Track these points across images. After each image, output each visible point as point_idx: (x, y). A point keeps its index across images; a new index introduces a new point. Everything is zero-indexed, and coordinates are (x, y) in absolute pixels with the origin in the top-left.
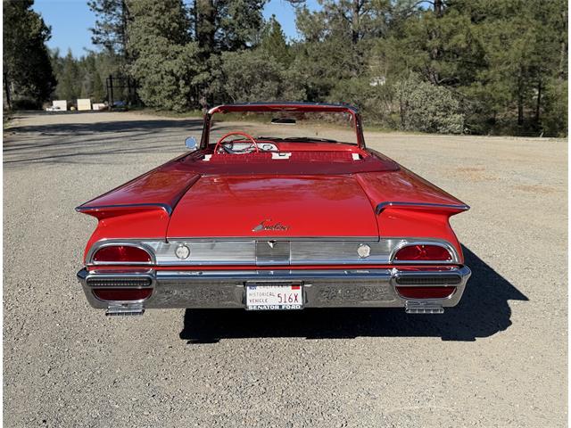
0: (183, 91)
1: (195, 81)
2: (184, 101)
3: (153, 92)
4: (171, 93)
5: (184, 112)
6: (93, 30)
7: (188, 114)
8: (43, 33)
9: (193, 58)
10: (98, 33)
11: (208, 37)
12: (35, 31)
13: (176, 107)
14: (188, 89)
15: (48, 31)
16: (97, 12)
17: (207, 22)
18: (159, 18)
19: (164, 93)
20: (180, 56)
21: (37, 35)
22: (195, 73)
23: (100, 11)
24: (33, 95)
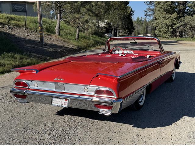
0: (170, 30)
1: (175, 27)
2: (170, 34)
3: (160, 31)
4: (165, 31)
5: (170, 38)
6: (145, 11)
7: (171, 39)
8: (131, 13)
9: (175, 19)
10: (147, 12)
11: (182, 11)
12: (128, 13)
13: (167, 36)
14: (172, 30)
15: (133, 12)
16: (147, 5)
17: (182, 6)
18: (163, 5)
19: (164, 32)
20: (170, 18)
21: (130, 14)
22: (175, 24)
23: (148, 4)
24: (127, 33)
